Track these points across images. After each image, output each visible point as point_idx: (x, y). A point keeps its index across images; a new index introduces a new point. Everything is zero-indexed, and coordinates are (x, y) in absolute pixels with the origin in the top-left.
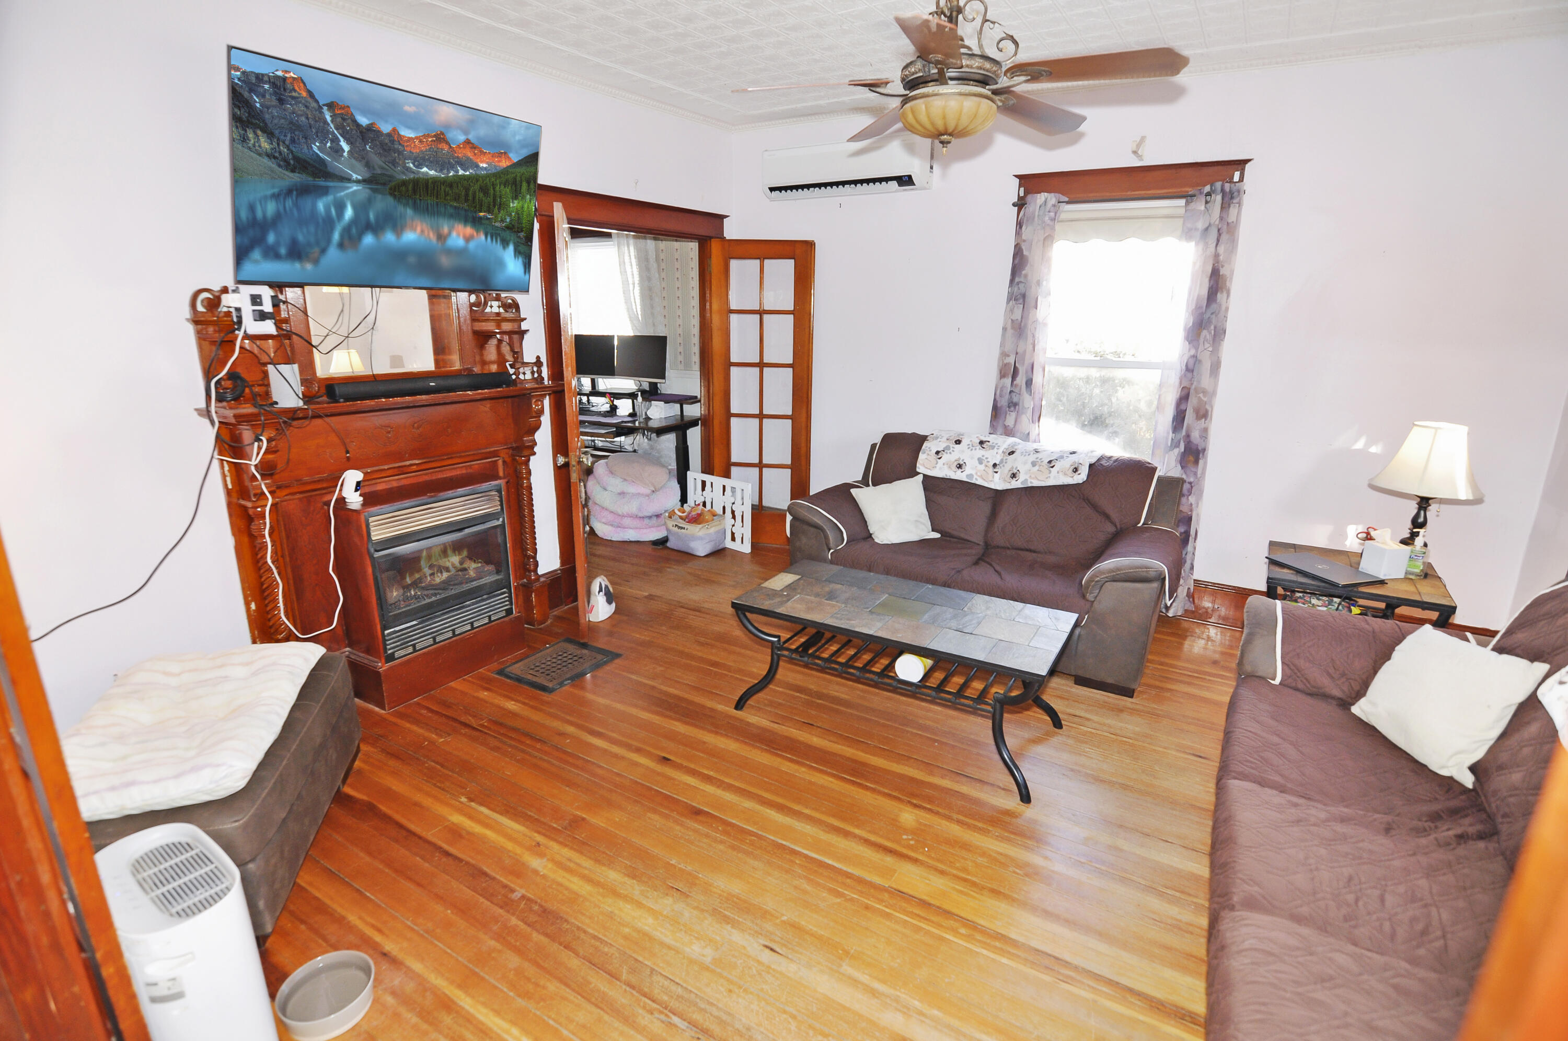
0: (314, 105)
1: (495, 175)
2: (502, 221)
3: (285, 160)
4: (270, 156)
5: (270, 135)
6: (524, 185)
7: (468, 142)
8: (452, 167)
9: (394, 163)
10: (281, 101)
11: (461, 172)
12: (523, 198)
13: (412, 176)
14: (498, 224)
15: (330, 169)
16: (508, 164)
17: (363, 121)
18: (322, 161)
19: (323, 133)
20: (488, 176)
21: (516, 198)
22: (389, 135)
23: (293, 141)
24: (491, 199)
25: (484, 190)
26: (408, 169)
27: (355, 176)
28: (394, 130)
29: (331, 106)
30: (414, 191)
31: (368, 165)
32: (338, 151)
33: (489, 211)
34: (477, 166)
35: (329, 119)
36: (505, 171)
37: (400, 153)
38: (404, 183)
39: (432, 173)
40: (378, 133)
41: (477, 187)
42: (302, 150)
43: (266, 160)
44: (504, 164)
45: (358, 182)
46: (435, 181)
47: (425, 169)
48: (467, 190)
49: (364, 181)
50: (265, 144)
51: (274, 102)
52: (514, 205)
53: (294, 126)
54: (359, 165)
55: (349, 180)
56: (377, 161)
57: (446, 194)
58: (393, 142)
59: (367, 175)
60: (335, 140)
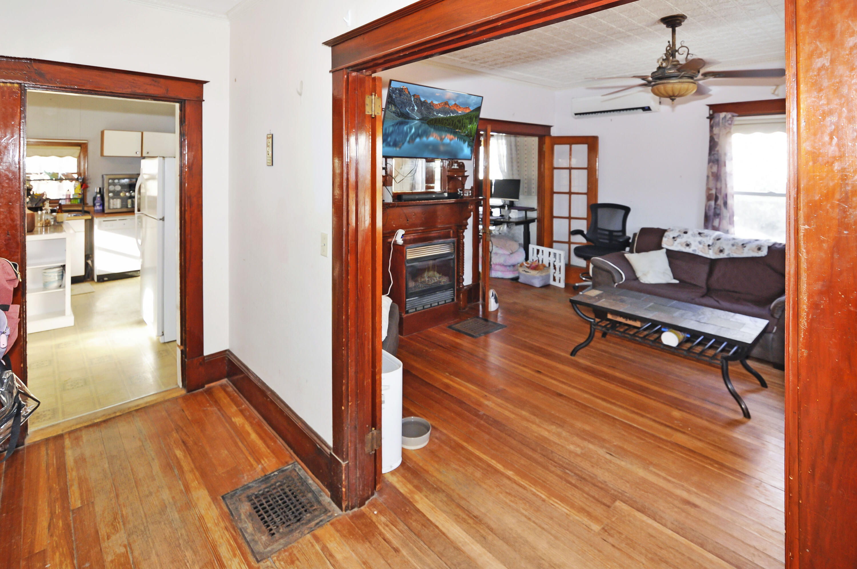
0: (409, 96)
1: (464, 116)
2: (464, 133)
3: (398, 114)
4: (394, 113)
5: (395, 106)
6: (474, 119)
7: (455, 104)
8: (449, 113)
9: (430, 113)
10: (400, 95)
11: (452, 115)
12: (473, 124)
13: (435, 117)
14: (462, 134)
15: (410, 116)
16: (469, 111)
17: (423, 99)
18: (408, 113)
19: (410, 104)
20: (461, 116)
21: (470, 124)
22: (430, 104)
23: (401, 107)
24: (461, 125)
25: (459, 121)
26: (434, 115)
27: (417, 118)
28: (432, 102)
29: (414, 96)
30: (435, 122)
31: (422, 114)
32: (413, 110)
33: (460, 129)
34: (458, 112)
35: (413, 99)
36: (468, 114)
37: (432, 109)
38: (432, 120)
39: (442, 116)
40: (427, 103)
41: (456, 120)
42: (403, 110)
43: (393, 114)
44: (468, 111)
45: (418, 120)
46: (443, 119)
47: (440, 115)
48: (453, 121)
49: (420, 119)
50: (393, 109)
51: (399, 96)
52: (470, 126)
53: (403, 103)
54: (419, 114)
55: (415, 119)
56: (425, 112)
57: (446, 123)
58: (431, 106)
59: (421, 117)
60: (413, 106)
